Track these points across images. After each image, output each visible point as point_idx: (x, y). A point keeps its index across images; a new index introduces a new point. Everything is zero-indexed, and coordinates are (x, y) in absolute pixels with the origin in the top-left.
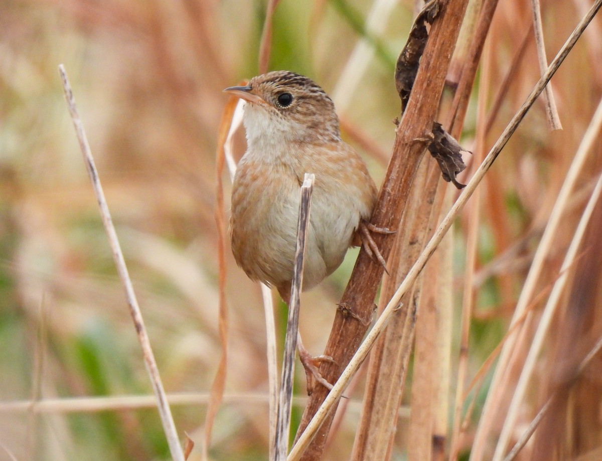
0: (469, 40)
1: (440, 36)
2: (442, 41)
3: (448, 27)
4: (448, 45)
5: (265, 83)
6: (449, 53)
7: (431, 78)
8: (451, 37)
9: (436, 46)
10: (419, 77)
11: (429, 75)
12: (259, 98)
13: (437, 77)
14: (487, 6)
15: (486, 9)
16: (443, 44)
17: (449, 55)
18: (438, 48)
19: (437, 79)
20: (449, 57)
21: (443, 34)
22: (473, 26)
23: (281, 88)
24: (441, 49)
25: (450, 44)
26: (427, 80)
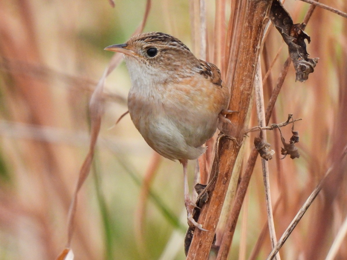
0: (227, 216)
1: (208, 212)
2: (209, 216)
3: (213, 206)
4: (214, 219)
5: (137, 41)
6: (214, 224)
7: (202, 242)
8: (216, 213)
9: (206, 220)
10: (194, 242)
11: (200, 239)
12: (133, 52)
13: (206, 241)
14: (239, 192)
15: (239, 194)
16: (210, 218)
17: (215, 226)
18: (207, 221)
19: (207, 242)
20: (214, 227)
21: (210, 211)
22: (230, 206)
23: (149, 45)
24: (209, 221)
25: (215, 218)
26: (199, 243)
